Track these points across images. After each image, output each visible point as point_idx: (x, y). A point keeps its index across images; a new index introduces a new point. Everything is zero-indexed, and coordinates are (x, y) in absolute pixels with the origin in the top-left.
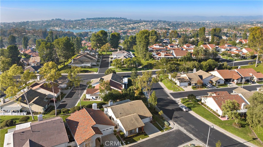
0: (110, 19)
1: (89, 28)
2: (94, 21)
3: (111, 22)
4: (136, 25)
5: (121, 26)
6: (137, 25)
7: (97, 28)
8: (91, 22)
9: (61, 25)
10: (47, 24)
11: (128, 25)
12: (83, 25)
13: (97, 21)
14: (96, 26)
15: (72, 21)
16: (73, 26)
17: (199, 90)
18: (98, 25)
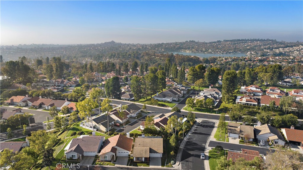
0: (252, 41)
1: (222, 51)
2: (232, 44)
3: (253, 45)
4: (286, 50)
5: (265, 50)
6: (289, 49)
7: (233, 52)
8: (228, 44)
9: (193, 48)
10: (179, 47)
11: (275, 49)
12: (218, 48)
13: (235, 44)
14: (232, 50)
15: (207, 43)
16: (205, 49)
17: (246, 145)
18: (235, 49)
